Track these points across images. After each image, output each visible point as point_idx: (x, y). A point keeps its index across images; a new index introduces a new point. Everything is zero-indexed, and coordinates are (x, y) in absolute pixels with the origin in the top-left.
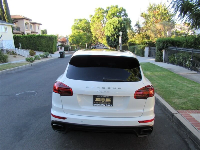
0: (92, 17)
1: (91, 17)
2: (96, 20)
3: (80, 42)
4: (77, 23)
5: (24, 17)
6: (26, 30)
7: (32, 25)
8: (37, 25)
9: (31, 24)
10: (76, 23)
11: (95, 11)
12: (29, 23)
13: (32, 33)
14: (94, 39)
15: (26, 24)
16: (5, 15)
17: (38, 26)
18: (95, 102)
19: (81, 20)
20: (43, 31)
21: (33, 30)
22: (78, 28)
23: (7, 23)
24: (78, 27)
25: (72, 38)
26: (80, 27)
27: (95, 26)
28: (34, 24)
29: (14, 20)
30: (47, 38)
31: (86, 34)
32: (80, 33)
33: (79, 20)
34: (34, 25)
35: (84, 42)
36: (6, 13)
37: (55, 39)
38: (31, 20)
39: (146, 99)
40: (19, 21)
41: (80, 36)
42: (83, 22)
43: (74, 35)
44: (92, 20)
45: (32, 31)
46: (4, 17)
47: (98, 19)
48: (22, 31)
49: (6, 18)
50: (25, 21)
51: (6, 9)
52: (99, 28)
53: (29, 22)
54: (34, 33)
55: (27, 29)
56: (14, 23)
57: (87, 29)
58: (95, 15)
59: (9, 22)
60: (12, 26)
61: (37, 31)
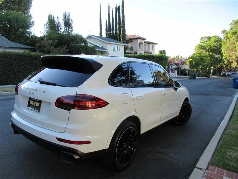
0: (226, 32)
1: (223, 33)
2: (231, 37)
3: (200, 65)
4: (204, 42)
5: (138, 37)
6: (139, 50)
7: (147, 44)
8: (151, 45)
9: (145, 44)
10: (202, 42)
11: (231, 24)
12: (144, 43)
13: (145, 53)
14: (225, 62)
15: (140, 44)
16: (121, 36)
17: (153, 46)
18: (29, 105)
19: (210, 38)
20: (161, 51)
21: (147, 50)
22: (203, 48)
23: (122, 43)
24: (205, 46)
25: (191, 60)
26: (207, 46)
27: (228, 45)
28: (149, 43)
29: (129, 40)
30: (156, 58)
31: (211, 55)
32: (202, 54)
33: (207, 38)
34: (149, 45)
35: (205, 65)
36: (122, 33)
37: (165, 59)
38: (146, 40)
39: (69, 110)
40: (134, 41)
41: (201, 58)
42: (213, 40)
43: (193, 56)
44: (225, 36)
45: (145, 51)
46: (120, 38)
47: (234, 35)
48: (135, 51)
49: (121, 38)
50: (139, 41)
51: (122, 30)
52: (233, 48)
53: (143, 41)
54: (146, 53)
55: (141, 49)
56: (129, 43)
57: (217, 49)
58: (230, 30)
59: (124, 42)
60: (125, 46)
61: (151, 52)
